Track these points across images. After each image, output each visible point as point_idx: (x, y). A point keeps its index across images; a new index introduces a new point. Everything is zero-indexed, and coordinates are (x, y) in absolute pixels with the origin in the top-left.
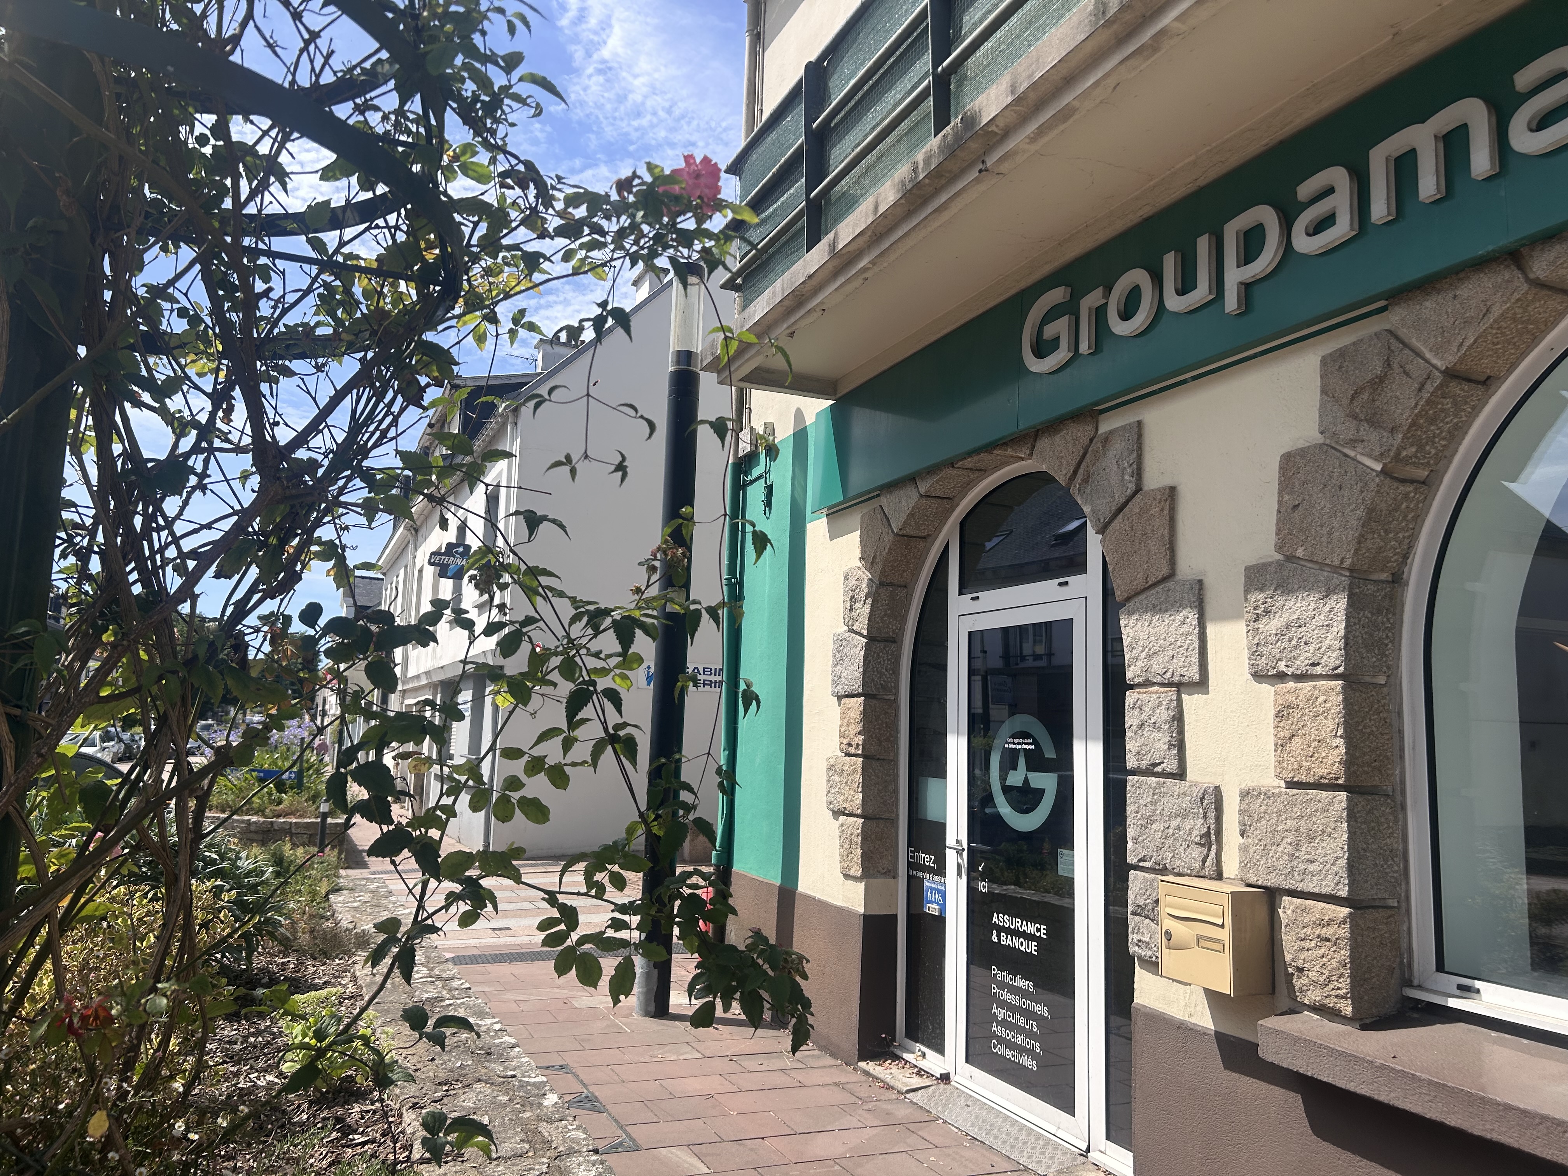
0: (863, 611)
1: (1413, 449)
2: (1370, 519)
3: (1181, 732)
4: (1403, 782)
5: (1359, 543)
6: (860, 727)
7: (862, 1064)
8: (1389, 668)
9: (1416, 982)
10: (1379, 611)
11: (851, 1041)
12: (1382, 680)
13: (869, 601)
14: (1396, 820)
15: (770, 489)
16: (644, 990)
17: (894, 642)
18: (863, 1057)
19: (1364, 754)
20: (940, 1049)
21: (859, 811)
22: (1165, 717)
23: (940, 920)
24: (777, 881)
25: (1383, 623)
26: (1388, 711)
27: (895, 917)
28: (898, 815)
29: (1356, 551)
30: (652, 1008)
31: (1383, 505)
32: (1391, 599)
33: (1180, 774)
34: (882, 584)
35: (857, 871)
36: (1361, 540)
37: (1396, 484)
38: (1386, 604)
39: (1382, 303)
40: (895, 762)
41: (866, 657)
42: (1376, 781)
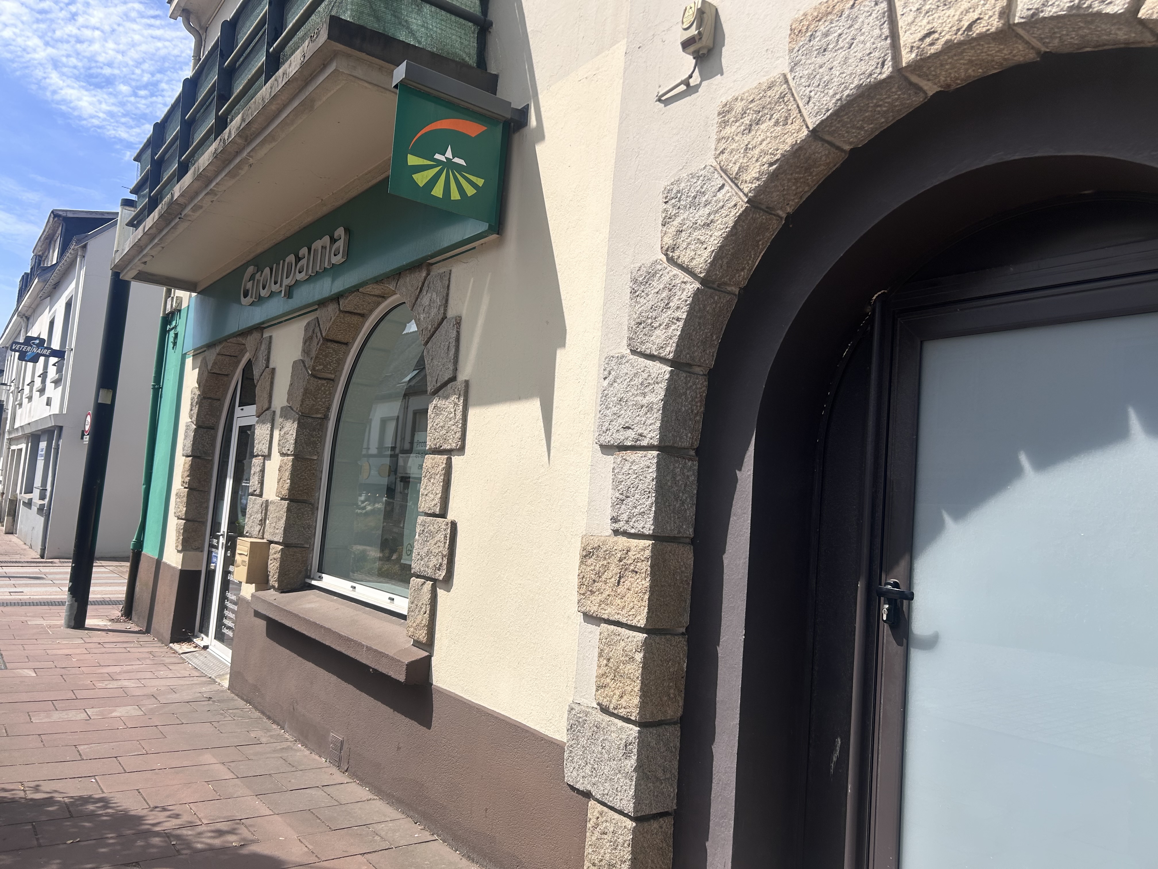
0: (196, 410)
1: (322, 367)
2: (306, 393)
3: (263, 477)
4: (319, 499)
5: (302, 402)
6: (188, 473)
7: (171, 645)
8: (318, 453)
9: (312, 577)
10: (314, 430)
11: (167, 635)
12: (315, 458)
13: (197, 406)
14: (313, 514)
15: (176, 335)
16: (68, 614)
17: (213, 429)
18: (173, 641)
19: (300, 487)
20: (207, 635)
21: (184, 517)
22: (258, 470)
23: (214, 571)
24: (156, 557)
25: (316, 435)
26: (316, 470)
27: (200, 572)
28: (207, 520)
29: (301, 405)
30: (72, 624)
31: (312, 388)
32: (320, 425)
33: (261, 495)
34: (204, 398)
35: (180, 548)
36: (303, 401)
37: (316, 380)
38: (318, 427)
39: (316, 307)
40: (209, 492)
41: (194, 436)
42: (305, 498)
